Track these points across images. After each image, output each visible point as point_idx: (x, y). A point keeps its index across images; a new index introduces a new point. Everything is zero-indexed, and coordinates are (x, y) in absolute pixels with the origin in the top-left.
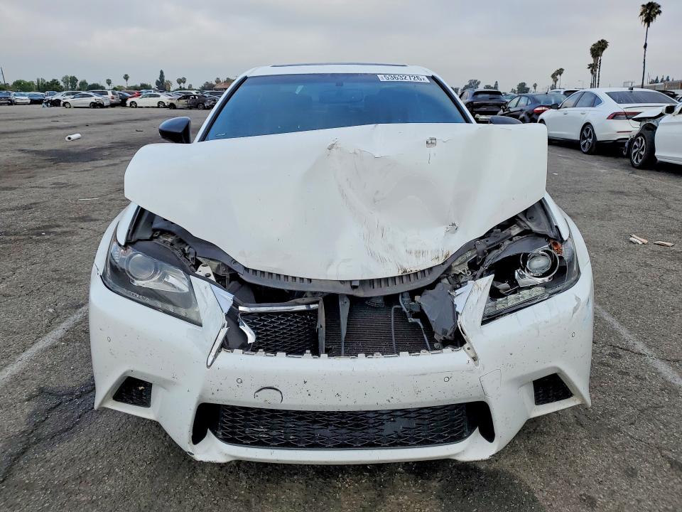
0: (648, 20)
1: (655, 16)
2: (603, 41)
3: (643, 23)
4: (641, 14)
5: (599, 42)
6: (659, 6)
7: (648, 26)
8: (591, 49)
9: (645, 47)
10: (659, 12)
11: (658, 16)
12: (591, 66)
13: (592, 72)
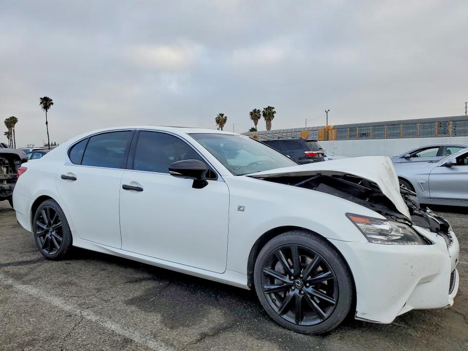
0: (46, 107)
1: (50, 105)
2: (13, 117)
3: (43, 109)
4: (41, 103)
5: (10, 118)
6: (51, 100)
7: (47, 111)
8: (5, 122)
9: (47, 123)
10: (52, 104)
11: (51, 105)
12: (6, 133)
13: (8, 138)
